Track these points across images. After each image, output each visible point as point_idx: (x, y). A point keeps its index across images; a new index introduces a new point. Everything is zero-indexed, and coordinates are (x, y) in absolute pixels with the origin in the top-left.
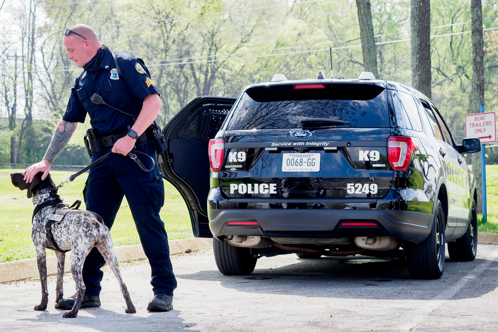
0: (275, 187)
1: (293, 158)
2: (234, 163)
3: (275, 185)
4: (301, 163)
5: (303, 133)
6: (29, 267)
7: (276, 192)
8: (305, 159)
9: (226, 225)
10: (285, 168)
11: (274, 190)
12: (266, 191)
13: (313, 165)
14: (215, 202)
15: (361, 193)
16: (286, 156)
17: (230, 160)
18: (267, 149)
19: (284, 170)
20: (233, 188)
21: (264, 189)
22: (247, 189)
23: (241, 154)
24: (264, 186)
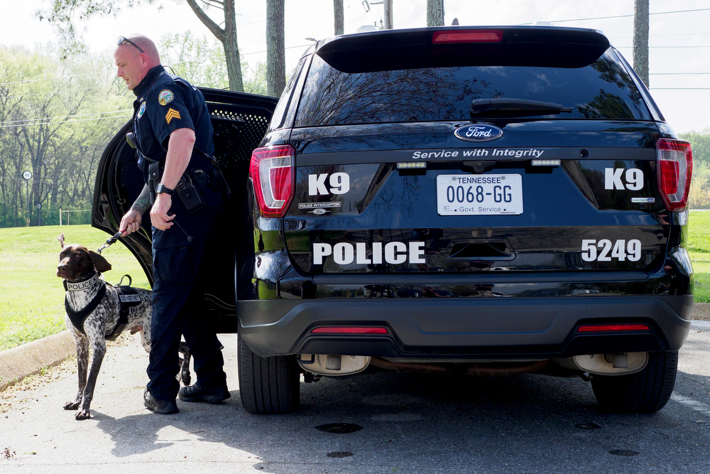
0: (420, 248)
1: (461, 184)
2: (320, 198)
3: (422, 244)
4: (480, 197)
5: (485, 130)
7: (423, 261)
8: (488, 188)
9: (308, 334)
10: (445, 207)
11: (421, 257)
12: (402, 259)
13: (508, 198)
14: (274, 281)
15: (609, 259)
16: (444, 182)
17: (312, 192)
18: (401, 166)
19: (442, 211)
20: (319, 251)
21: (397, 253)
22: (355, 254)
23: (339, 177)
24: (396, 247)
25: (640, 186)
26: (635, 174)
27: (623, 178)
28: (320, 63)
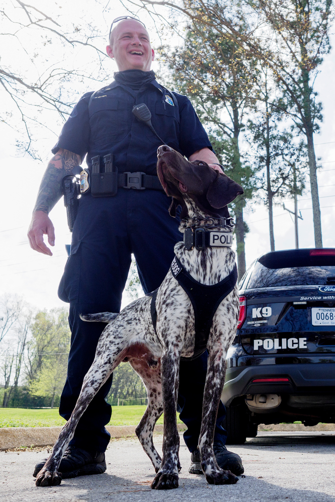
0: (304, 341)
1: (323, 312)
2: (257, 319)
3: (305, 339)
4: (332, 317)
5: (333, 288)
7: (306, 347)
9: (250, 383)
10: (315, 322)
11: (305, 345)
12: (296, 346)
16: (315, 311)
18: (295, 303)
19: (314, 324)
20: (257, 344)
21: (293, 344)
22: (274, 344)
23: (267, 309)
24: (293, 341)
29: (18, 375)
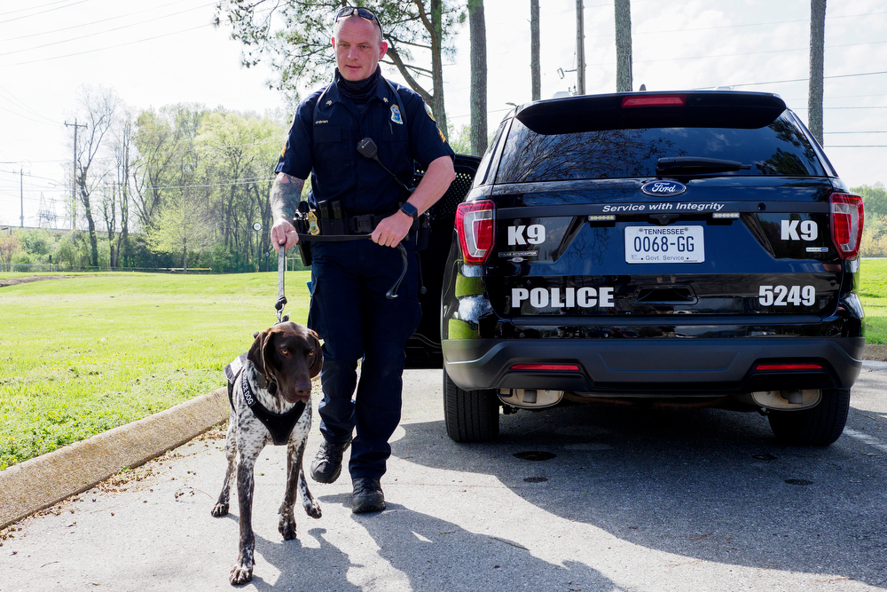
0: (610, 293)
1: (648, 235)
2: (519, 248)
3: (611, 289)
4: (665, 247)
5: (669, 186)
6: (106, 451)
7: (612, 305)
8: (672, 238)
9: (507, 370)
10: (632, 256)
11: (610, 301)
12: (592, 303)
13: (690, 248)
14: (477, 322)
15: (785, 304)
16: (632, 233)
17: (511, 242)
18: (592, 218)
19: (629, 259)
20: (517, 296)
21: (588, 298)
22: (550, 298)
23: (536, 229)
24: (587, 292)
25: (814, 236)
26: (809, 225)
27: (798, 229)
28: (519, 126)
29: (127, 218)
